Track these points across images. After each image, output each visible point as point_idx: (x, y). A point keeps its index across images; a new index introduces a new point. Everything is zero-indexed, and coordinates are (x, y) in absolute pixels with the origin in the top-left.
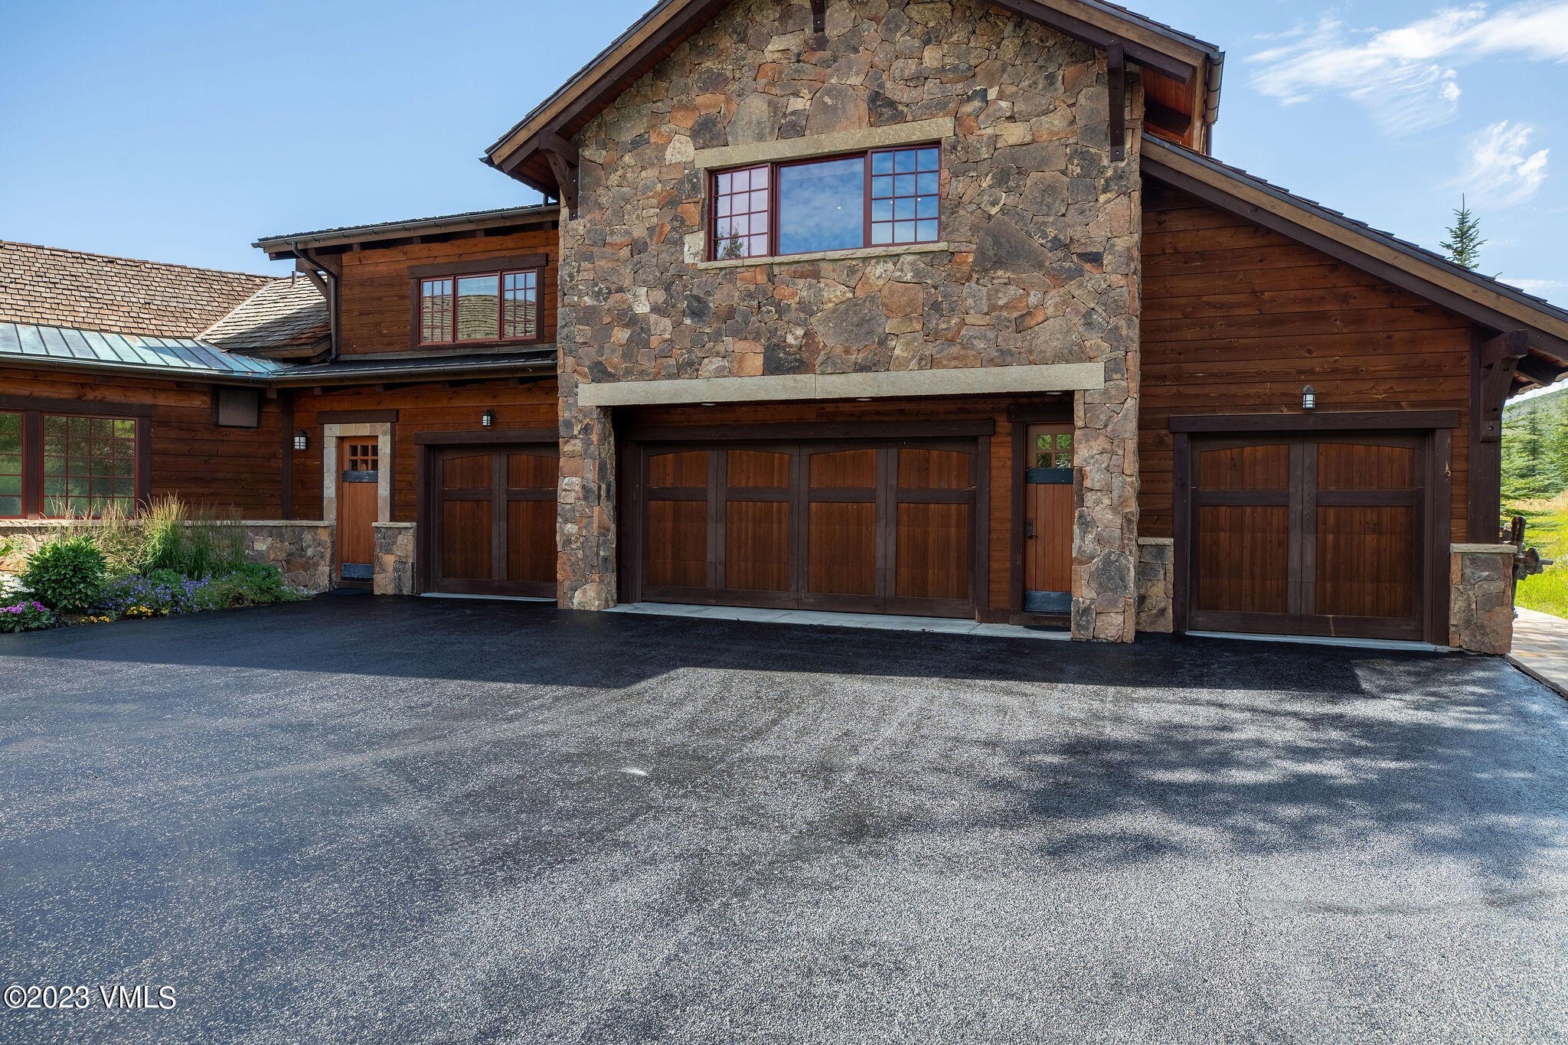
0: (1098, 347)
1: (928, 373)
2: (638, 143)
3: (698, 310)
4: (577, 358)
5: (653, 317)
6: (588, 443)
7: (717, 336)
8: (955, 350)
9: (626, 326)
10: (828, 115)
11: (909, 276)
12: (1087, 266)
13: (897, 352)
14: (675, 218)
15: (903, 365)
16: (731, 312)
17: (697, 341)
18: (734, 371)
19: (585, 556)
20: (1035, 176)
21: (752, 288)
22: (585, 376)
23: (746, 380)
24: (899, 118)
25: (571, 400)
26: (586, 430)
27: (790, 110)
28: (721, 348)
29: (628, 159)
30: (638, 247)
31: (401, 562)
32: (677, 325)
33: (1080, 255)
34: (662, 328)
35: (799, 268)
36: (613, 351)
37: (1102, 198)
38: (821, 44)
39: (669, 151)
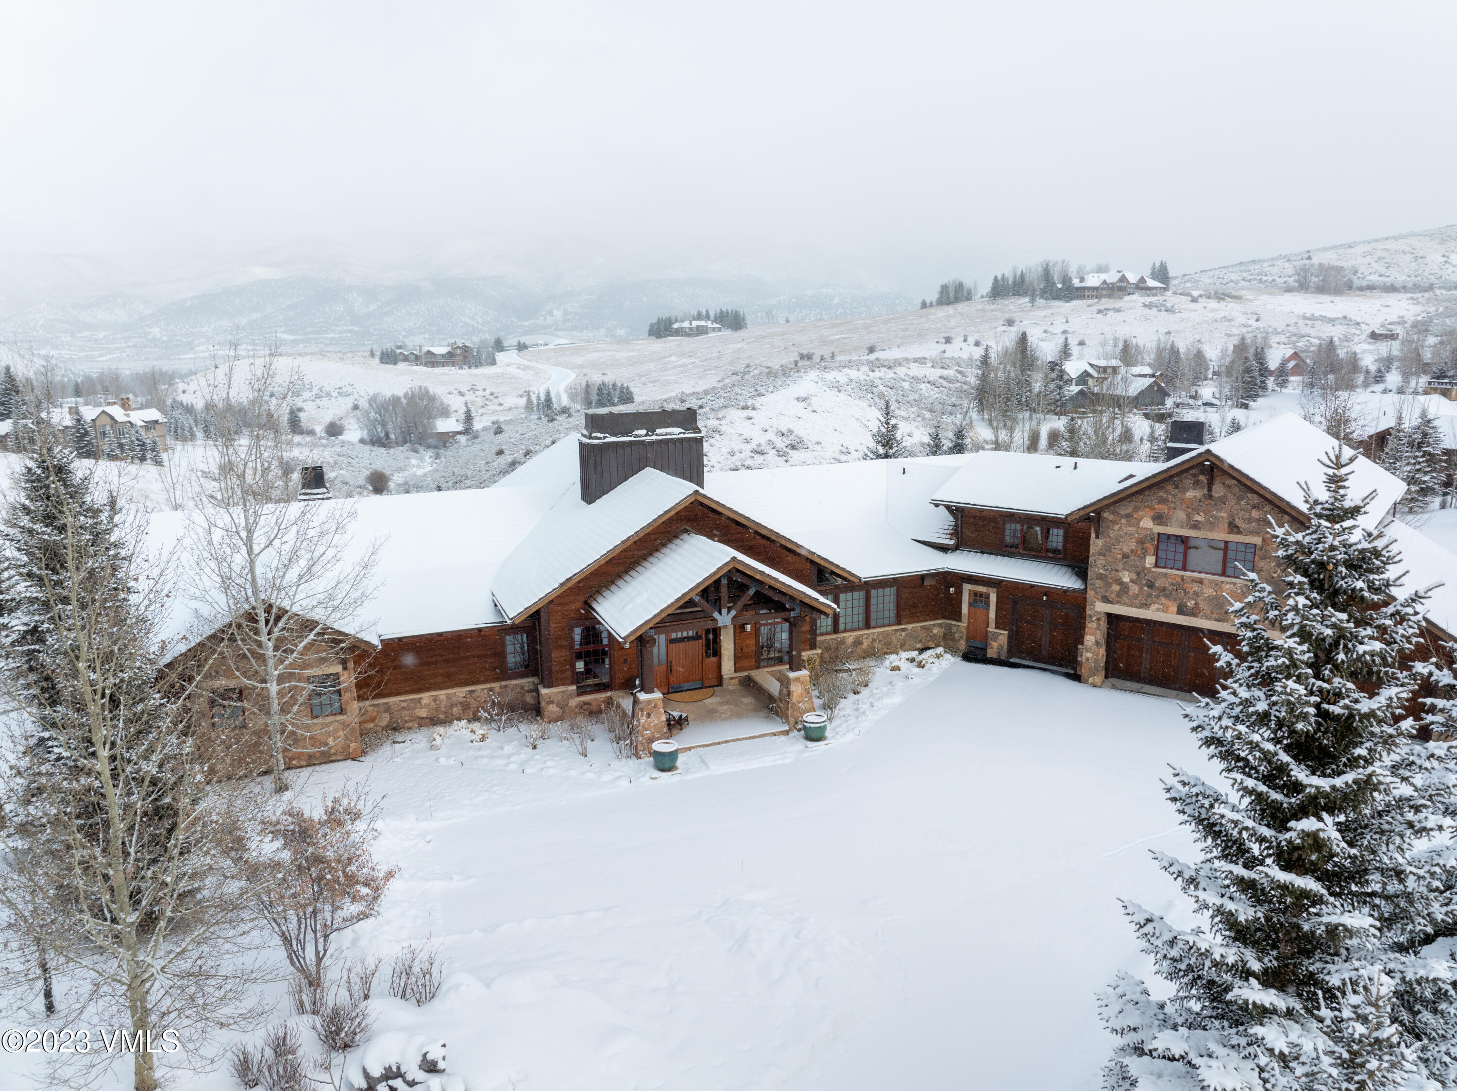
2: (1128, 516)
3: (1151, 585)
4: (1096, 593)
5: (1131, 584)
6: (1098, 625)
7: (1158, 597)
9: (1119, 585)
10: (1212, 525)
11: (1239, 591)
13: (1232, 617)
14: (1143, 549)
16: (1164, 589)
17: (1149, 595)
18: (1165, 610)
19: (1095, 666)
21: (1174, 582)
22: (1099, 601)
23: (1169, 616)
24: (1239, 532)
25: (1092, 608)
26: (1098, 619)
27: (1195, 519)
28: (1159, 601)
29: (1123, 521)
30: (1125, 556)
31: (1000, 647)
32: (1141, 589)
34: (1134, 589)
35: (1195, 578)
36: (1112, 593)
38: (1210, 497)
39: (1142, 524)
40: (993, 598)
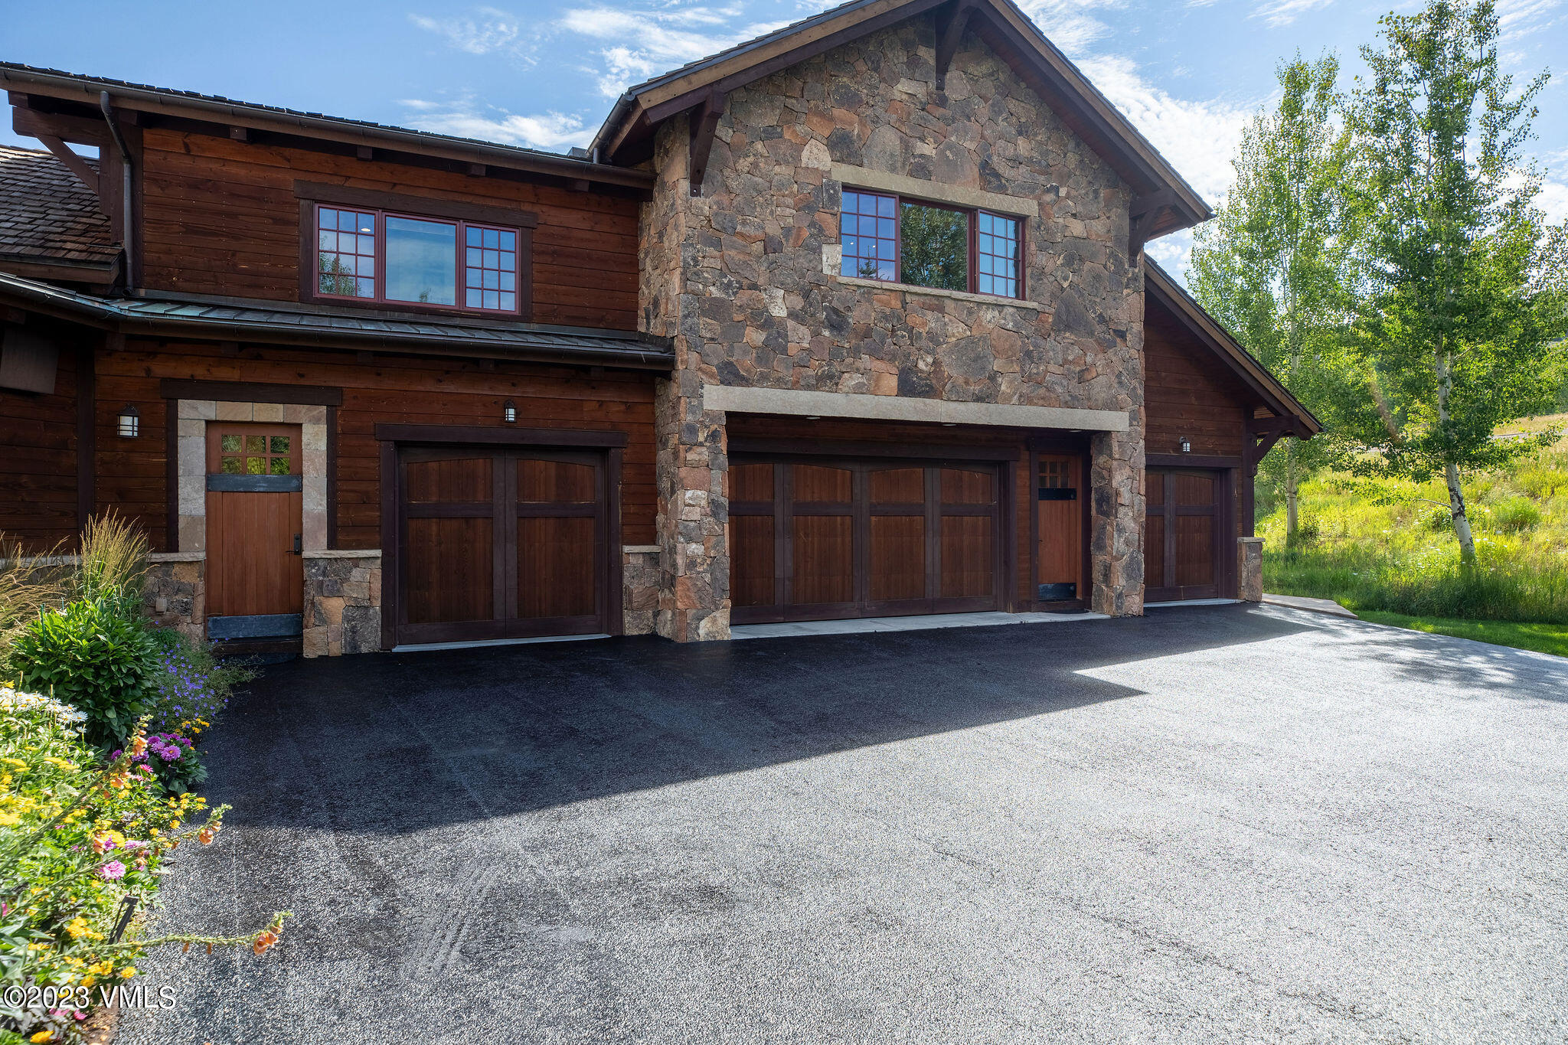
0: (1126, 400)
1: (1025, 408)
2: (770, 134)
3: (837, 323)
4: (703, 355)
5: (791, 323)
6: (715, 452)
7: (855, 352)
8: (1042, 391)
9: (762, 327)
10: (951, 171)
11: (1010, 326)
12: (1118, 340)
13: (1003, 388)
14: (812, 224)
15: (1007, 400)
16: (867, 333)
17: (835, 354)
18: (873, 388)
19: (714, 579)
20: (1088, 265)
21: (888, 311)
22: (712, 376)
23: (882, 399)
24: (1002, 189)
25: (695, 402)
26: (713, 436)
27: (917, 152)
28: (859, 364)
29: (759, 146)
30: (771, 246)
31: (360, 608)
32: (816, 334)
33: (1114, 331)
34: (800, 336)
35: (927, 300)
36: (745, 353)
37: (1125, 292)
38: (942, 102)
39: (805, 154)
40: (315, 439)
